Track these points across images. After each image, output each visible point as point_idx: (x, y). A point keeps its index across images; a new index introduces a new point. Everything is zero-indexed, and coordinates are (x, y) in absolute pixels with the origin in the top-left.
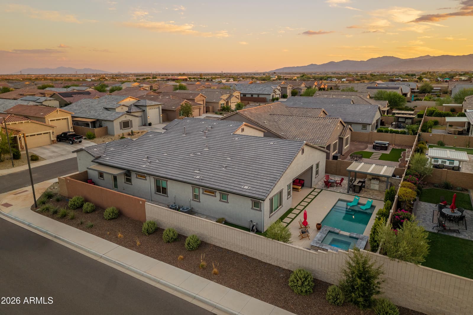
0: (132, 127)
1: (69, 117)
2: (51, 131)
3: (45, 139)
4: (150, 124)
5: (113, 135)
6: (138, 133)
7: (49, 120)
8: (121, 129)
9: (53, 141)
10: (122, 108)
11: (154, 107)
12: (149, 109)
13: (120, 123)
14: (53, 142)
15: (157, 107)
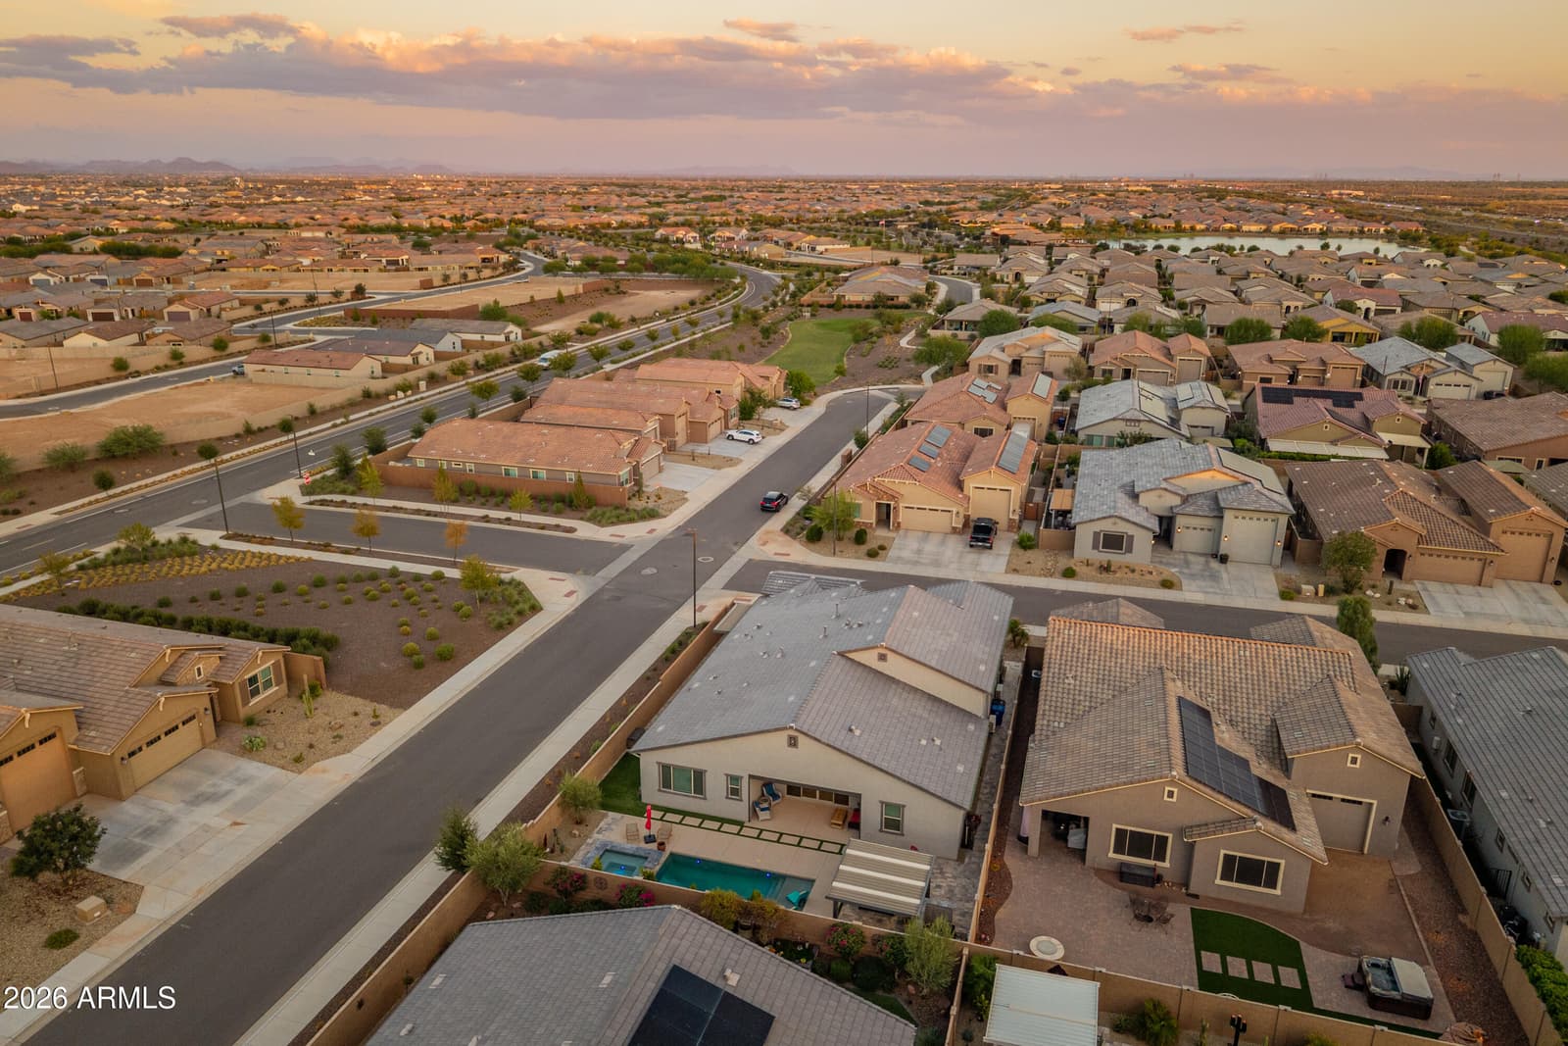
0: (1130, 550)
1: (1013, 489)
2: (955, 510)
3: (943, 521)
4: (1224, 559)
5: (1072, 556)
6: (1133, 571)
7: (972, 485)
8: (1095, 547)
9: (954, 528)
10: (1160, 497)
11: (1263, 516)
12: (1237, 517)
13: (1096, 535)
14: (954, 530)
15: (1272, 516)
